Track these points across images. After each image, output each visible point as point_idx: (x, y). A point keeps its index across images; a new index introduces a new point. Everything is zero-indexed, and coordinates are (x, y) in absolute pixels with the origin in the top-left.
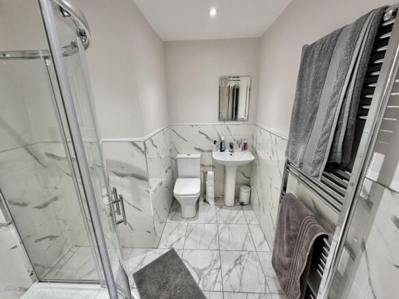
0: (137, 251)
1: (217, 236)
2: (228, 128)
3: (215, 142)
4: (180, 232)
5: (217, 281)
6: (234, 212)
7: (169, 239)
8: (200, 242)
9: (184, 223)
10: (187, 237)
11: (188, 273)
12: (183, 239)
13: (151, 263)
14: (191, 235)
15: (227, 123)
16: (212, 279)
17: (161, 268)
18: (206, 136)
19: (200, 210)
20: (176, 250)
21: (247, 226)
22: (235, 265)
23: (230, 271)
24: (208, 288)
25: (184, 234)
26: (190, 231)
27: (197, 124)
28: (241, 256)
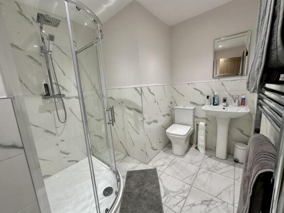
0: (135, 161)
1: (196, 175)
2: (222, 84)
3: (208, 97)
4: (166, 161)
5: (179, 205)
6: (222, 165)
7: (157, 162)
8: (177, 173)
9: (172, 157)
10: (169, 166)
11: (158, 187)
12: (166, 166)
13: (139, 171)
14: (173, 166)
15: (221, 80)
16: (175, 201)
17: (143, 176)
18: (201, 92)
19: (189, 153)
20: (157, 171)
21: (233, 180)
22: (202, 203)
23: (194, 205)
24: (168, 205)
25: (169, 163)
26: (173, 163)
27: (192, 82)
28: (212, 200)
